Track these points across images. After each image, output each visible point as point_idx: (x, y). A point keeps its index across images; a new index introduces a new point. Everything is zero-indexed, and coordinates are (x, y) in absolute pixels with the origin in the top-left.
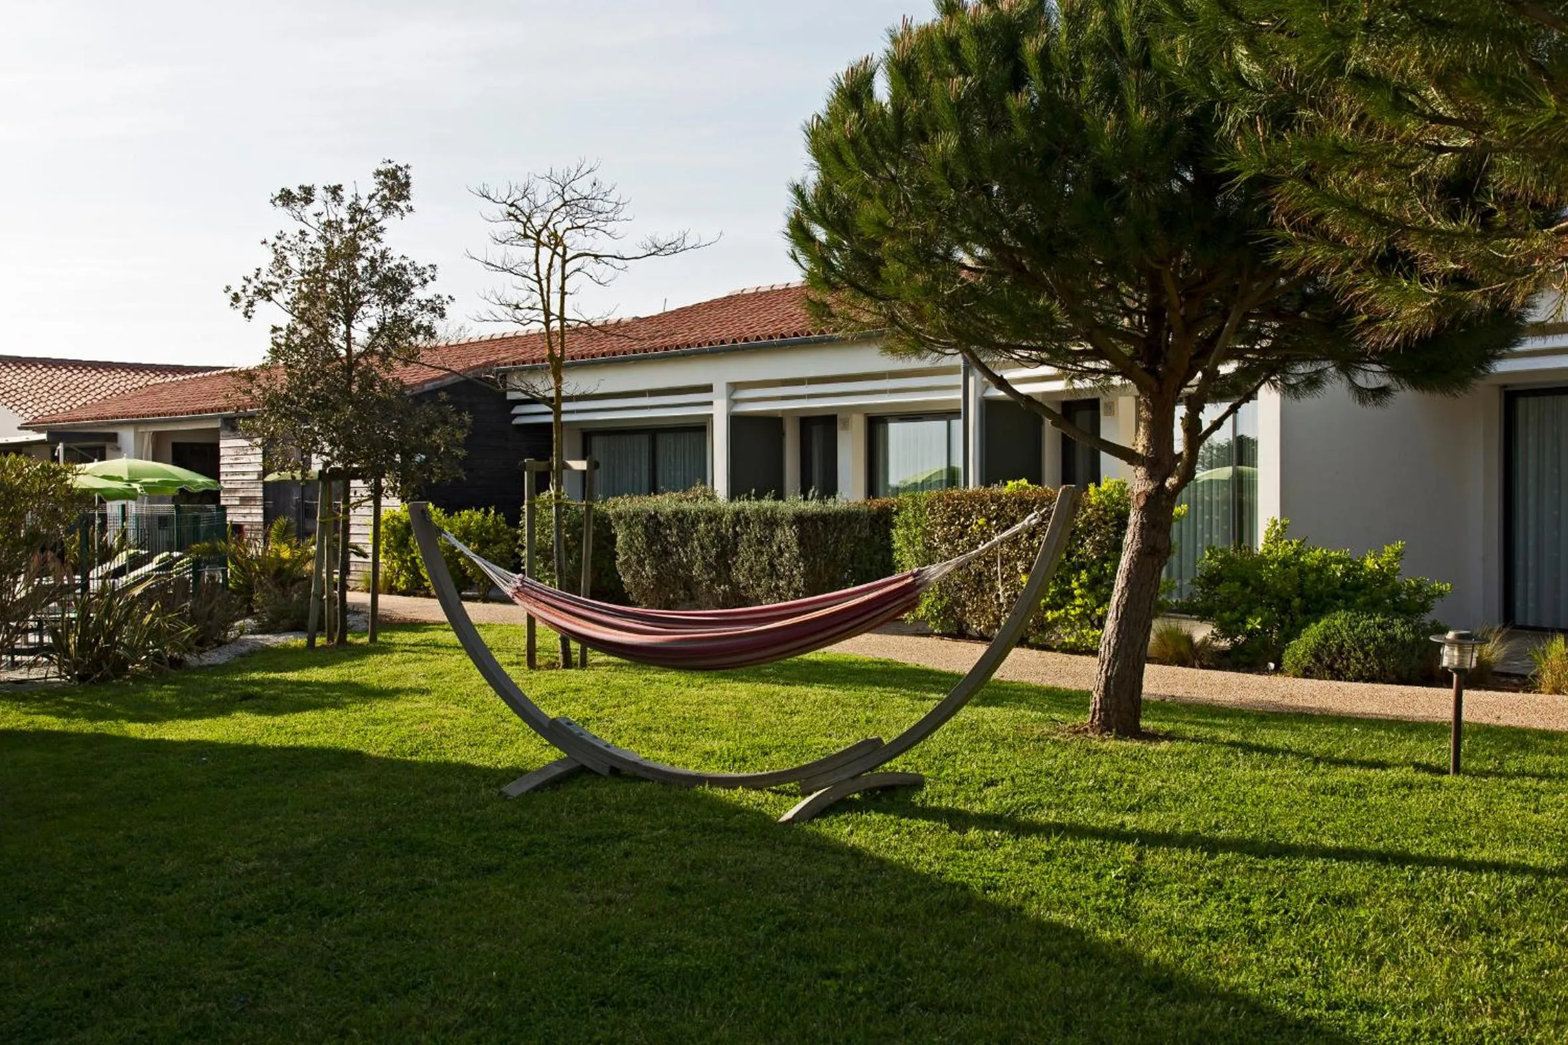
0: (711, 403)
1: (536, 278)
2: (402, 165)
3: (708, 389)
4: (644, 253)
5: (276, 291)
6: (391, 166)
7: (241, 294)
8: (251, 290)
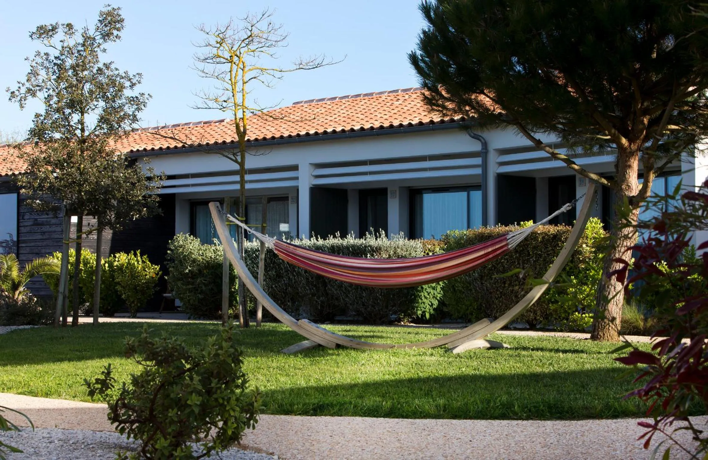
0: (297, 178)
1: (230, 82)
2: (116, 8)
3: (295, 168)
4: (295, 67)
5: (40, 90)
6: (110, 8)
7: (17, 93)
8: (23, 90)
